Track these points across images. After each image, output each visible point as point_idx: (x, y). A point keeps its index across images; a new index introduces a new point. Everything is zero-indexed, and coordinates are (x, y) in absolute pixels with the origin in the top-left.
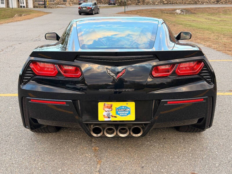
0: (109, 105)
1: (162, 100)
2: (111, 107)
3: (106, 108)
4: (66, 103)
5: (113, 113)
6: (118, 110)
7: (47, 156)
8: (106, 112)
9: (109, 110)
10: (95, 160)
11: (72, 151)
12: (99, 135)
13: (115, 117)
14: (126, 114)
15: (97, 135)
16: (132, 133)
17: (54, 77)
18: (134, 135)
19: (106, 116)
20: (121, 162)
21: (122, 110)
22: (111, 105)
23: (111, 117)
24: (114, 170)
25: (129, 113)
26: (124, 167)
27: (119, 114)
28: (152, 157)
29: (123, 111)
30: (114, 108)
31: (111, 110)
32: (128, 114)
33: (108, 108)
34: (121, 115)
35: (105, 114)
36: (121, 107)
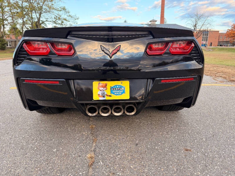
0: (103, 84)
1: (156, 78)
2: (105, 86)
3: (101, 87)
4: (59, 83)
5: (108, 92)
6: (112, 89)
7: (46, 135)
8: (101, 91)
9: (103, 89)
10: (91, 137)
11: (71, 130)
12: (94, 114)
13: (110, 96)
14: (121, 93)
15: (92, 114)
16: (126, 112)
17: (47, 55)
18: (128, 114)
19: (101, 95)
20: (115, 139)
21: (116, 89)
22: (106, 84)
23: (106, 96)
24: (109, 149)
25: (124, 92)
26: (119, 145)
27: (114, 94)
28: (144, 134)
29: (118, 90)
30: (108, 87)
31: (106, 90)
32: (122, 93)
33: (102, 87)
34: (115, 93)
35: (100, 93)
36: (115, 86)
